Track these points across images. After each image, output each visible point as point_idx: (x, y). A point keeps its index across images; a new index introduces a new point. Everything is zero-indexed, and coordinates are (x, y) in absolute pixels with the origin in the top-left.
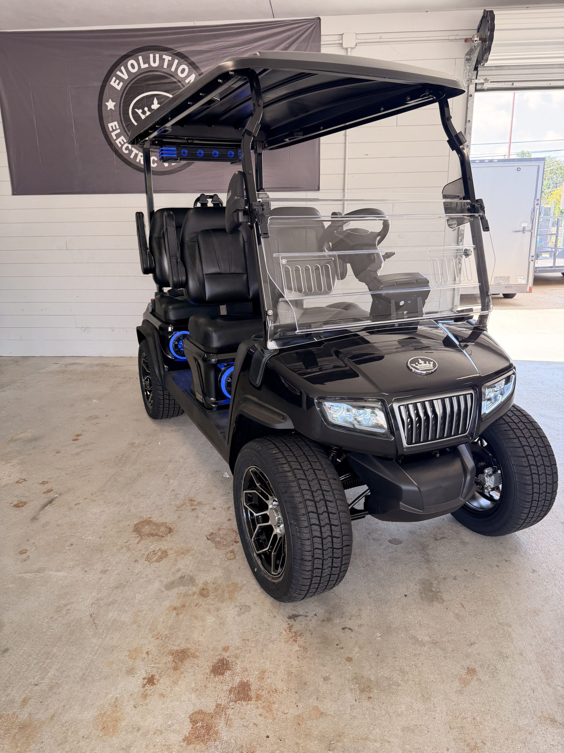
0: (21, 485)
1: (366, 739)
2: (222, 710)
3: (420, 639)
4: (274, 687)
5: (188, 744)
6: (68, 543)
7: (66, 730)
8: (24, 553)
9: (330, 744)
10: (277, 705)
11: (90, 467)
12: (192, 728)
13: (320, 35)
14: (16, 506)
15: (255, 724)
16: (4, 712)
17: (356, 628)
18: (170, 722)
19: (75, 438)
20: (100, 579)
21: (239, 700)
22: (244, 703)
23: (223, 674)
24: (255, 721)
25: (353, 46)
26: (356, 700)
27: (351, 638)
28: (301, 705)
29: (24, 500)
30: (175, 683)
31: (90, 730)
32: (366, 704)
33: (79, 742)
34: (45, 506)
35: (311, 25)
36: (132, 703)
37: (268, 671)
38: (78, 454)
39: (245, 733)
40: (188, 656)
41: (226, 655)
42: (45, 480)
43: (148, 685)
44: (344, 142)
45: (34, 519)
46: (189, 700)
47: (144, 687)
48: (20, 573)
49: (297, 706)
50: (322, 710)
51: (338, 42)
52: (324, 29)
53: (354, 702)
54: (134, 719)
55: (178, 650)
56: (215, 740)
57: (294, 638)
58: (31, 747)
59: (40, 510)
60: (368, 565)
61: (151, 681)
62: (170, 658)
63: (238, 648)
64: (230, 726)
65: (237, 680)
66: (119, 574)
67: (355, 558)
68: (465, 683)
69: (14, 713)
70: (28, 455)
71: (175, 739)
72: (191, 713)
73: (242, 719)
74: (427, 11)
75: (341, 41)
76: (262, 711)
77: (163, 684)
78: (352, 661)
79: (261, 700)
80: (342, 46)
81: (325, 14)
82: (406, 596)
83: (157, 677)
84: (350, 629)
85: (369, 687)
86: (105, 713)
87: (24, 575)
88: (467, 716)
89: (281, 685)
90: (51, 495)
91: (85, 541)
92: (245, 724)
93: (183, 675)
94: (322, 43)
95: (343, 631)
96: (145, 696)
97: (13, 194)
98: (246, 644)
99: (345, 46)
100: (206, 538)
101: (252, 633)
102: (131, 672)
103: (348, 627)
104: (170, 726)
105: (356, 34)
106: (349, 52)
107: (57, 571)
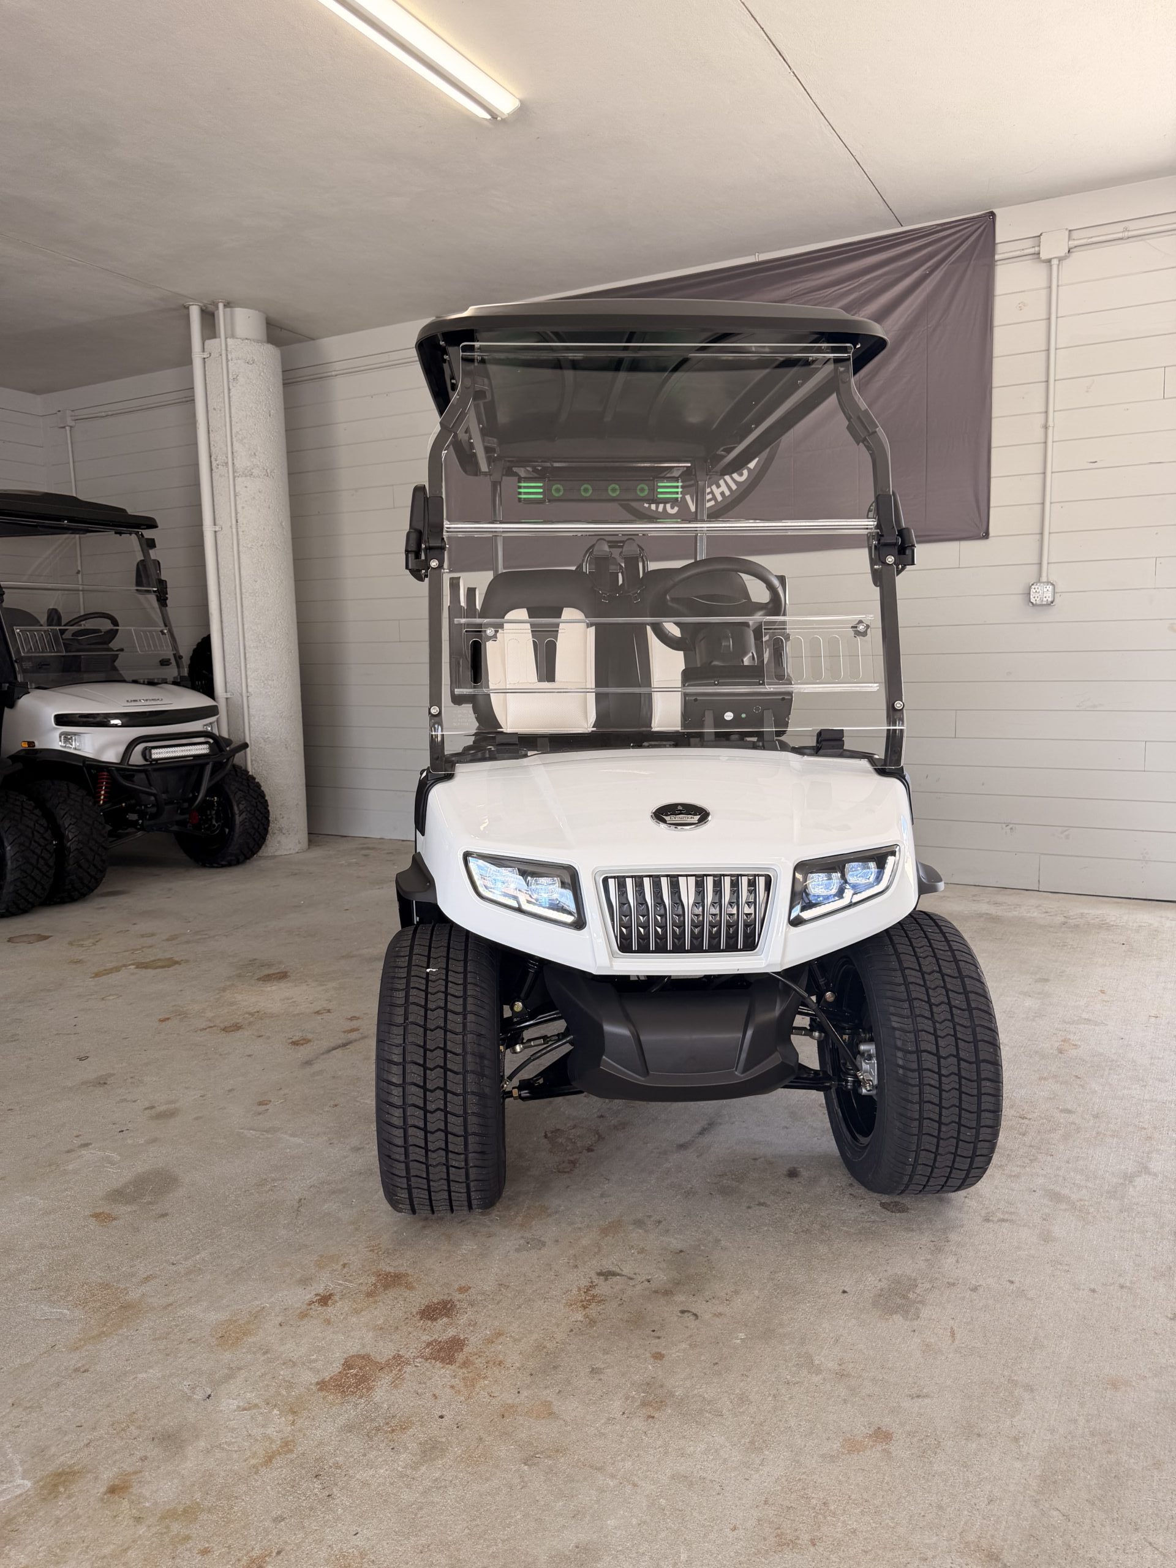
0: (319, 1017)
1: (598, 1469)
2: (399, 1364)
3: (817, 1362)
4: (501, 1357)
5: (321, 1390)
6: (332, 1103)
7: (175, 1325)
8: (263, 1105)
9: (532, 1457)
10: (486, 1382)
12: (340, 1373)
13: (994, 244)
14: (295, 1043)
15: (434, 1395)
16: (115, 1284)
17: (707, 1317)
18: (314, 1357)
20: (345, 1157)
21: (434, 1359)
22: (438, 1364)
23: (436, 1319)
24: (437, 1392)
25: (1062, 254)
26: (624, 1413)
27: (687, 1327)
28: (525, 1393)
29: (310, 1036)
30: (357, 1312)
31: (203, 1334)
32: (638, 1423)
33: (181, 1343)
35: (980, 224)
36: (280, 1319)
37: (508, 1335)
39: (412, 1401)
40: (399, 1284)
41: (458, 1296)
42: (357, 1015)
43: (317, 1304)
44: (1043, 440)
45: (308, 1063)
46: (362, 1338)
47: (310, 1305)
48: (242, 1129)
49: (519, 1392)
50: (555, 1409)
51: (1032, 251)
52: (1003, 232)
53: (618, 1415)
54: (270, 1338)
55: (390, 1273)
56: (361, 1397)
57: (585, 1303)
58: (120, 1332)
59: (323, 1054)
60: (808, 1231)
61: (325, 1300)
62: (373, 1279)
63: (483, 1294)
64: (396, 1387)
65: (451, 1332)
67: (790, 1216)
68: (853, 1446)
69: (125, 1289)
70: (356, 978)
71: (308, 1378)
72: (351, 1354)
73: (420, 1383)
75: (1037, 249)
76: (458, 1382)
77: (339, 1308)
78: (661, 1360)
79: (467, 1368)
80: (1039, 258)
81: (1004, 204)
82: (844, 1292)
83: (337, 1298)
84: (695, 1315)
85: (662, 1402)
86: (235, 1321)
87: (246, 1132)
88: (813, 1495)
89: (513, 1359)
90: (354, 1036)
91: (358, 1104)
92: (419, 1391)
93: (374, 1306)
94: (997, 257)
95: (679, 1314)
96: (303, 1315)
98: (500, 1290)
99: (1043, 256)
100: (543, 1134)
101: (522, 1279)
102: (305, 1282)
103: (693, 1310)
104: (311, 1362)
105: (1070, 231)
106: (1055, 268)
107: (293, 1135)
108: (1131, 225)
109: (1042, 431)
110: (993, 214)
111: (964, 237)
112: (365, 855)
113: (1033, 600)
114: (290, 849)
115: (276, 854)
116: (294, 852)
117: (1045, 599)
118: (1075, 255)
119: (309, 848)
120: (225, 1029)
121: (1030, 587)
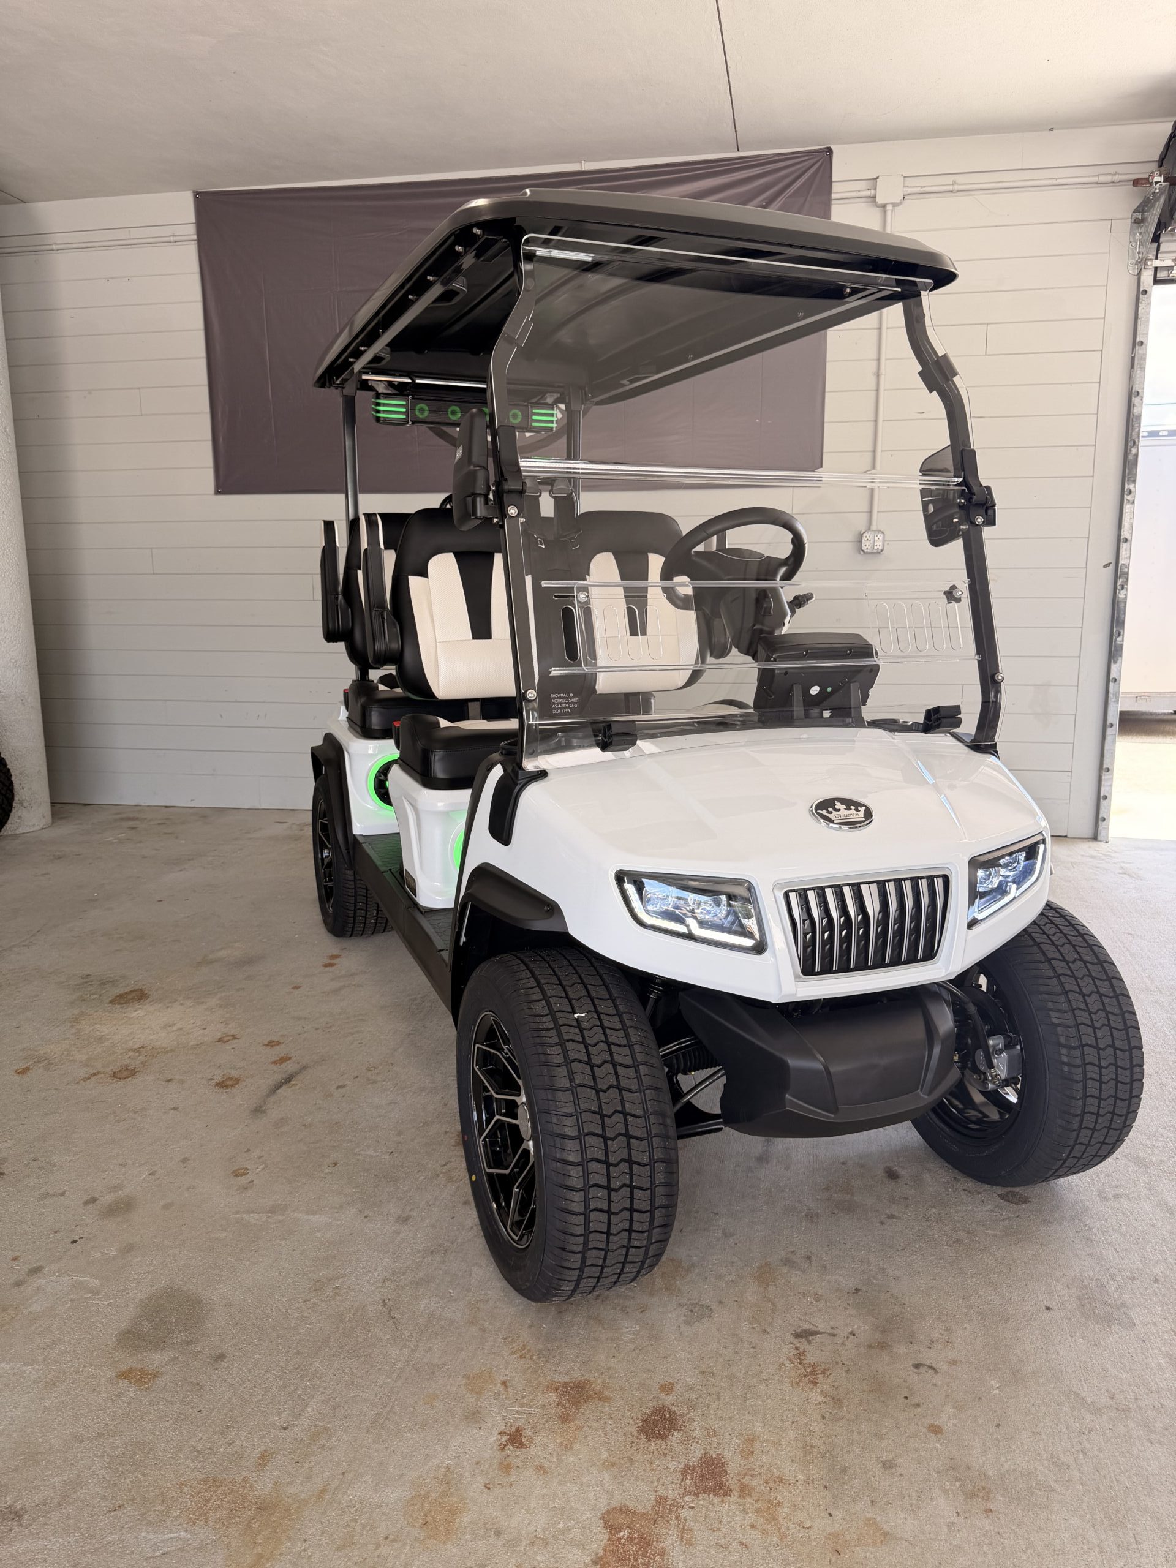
0: (228, 1047)
2: (670, 1510)
3: (1089, 1400)
4: (776, 1473)
6: (328, 1160)
7: (351, 1521)
8: (242, 1175)
10: (785, 1510)
11: (360, 1018)
12: (609, 1540)
13: (831, 182)
14: (221, 1085)
15: (742, 1544)
16: (224, 1475)
17: (944, 1367)
18: (561, 1525)
19: (328, 961)
20: (397, 1233)
21: (705, 1492)
22: (716, 1500)
23: (665, 1437)
24: (741, 1538)
25: (897, 200)
26: (958, 1514)
27: (935, 1385)
28: (838, 1515)
29: (234, 1074)
30: (567, 1447)
31: (399, 1526)
32: (982, 1523)
33: (378, 1546)
34: (279, 1086)
35: (812, 161)
36: (480, 1479)
37: (761, 1439)
38: (336, 991)
39: (723, 1559)
40: (590, 1397)
41: (668, 1400)
42: (275, 1039)
43: (509, 1446)
44: (875, 388)
45: (260, 1110)
46: (600, 1484)
47: (503, 1450)
48: (237, 1213)
49: (830, 1515)
50: (886, 1528)
51: (868, 193)
52: (839, 171)
53: (954, 1518)
54: (486, 1511)
55: (566, 1383)
57: (810, 1378)
58: (283, 1548)
59: (268, 1096)
60: (959, 1241)
61: (515, 1438)
62: (553, 1397)
63: (692, 1389)
64: (689, 1543)
65: (696, 1451)
66: (433, 1226)
67: (928, 1226)
69: (245, 1480)
70: (238, 990)
71: (577, 1556)
72: (604, 1510)
73: (714, 1531)
74: (1052, 129)
75: (873, 192)
76: (754, 1518)
77: (541, 1447)
78: (942, 1434)
79: (750, 1495)
80: (875, 201)
81: (842, 141)
82: (1048, 1308)
83: (527, 1432)
84: (931, 1367)
85: (984, 1488)
86: (427, 1495)
87: (244, 1216)
89: (789, 1471)
90: (290, 1067)
91: (361, 1158)
92: (722, 1542)
93: (581, 1434)
94: (833, 196)
95: (916, 1371)
96: (506, 1468)
97: (217, 493)
98: (708, 1381)
99: (880, 200)
101: (720, 1360)
102: (473, 1417)
103: (928, 1362)
104: (563, 1532)
105: (905, 177)
106: (889, 213)
107: (310, 1212)
108: (960, 179)
109: (873, 379)
110: (830, 150)
111: (801, 171)
112: (133, 828)
113: (864, 548)
114: (34, 825)
115: (17, 832)
116: (37, 828)
117: (876, 548)
118: (906, 202)
119: (53, 822)
120: (114, 1075)
121: (861, 536)
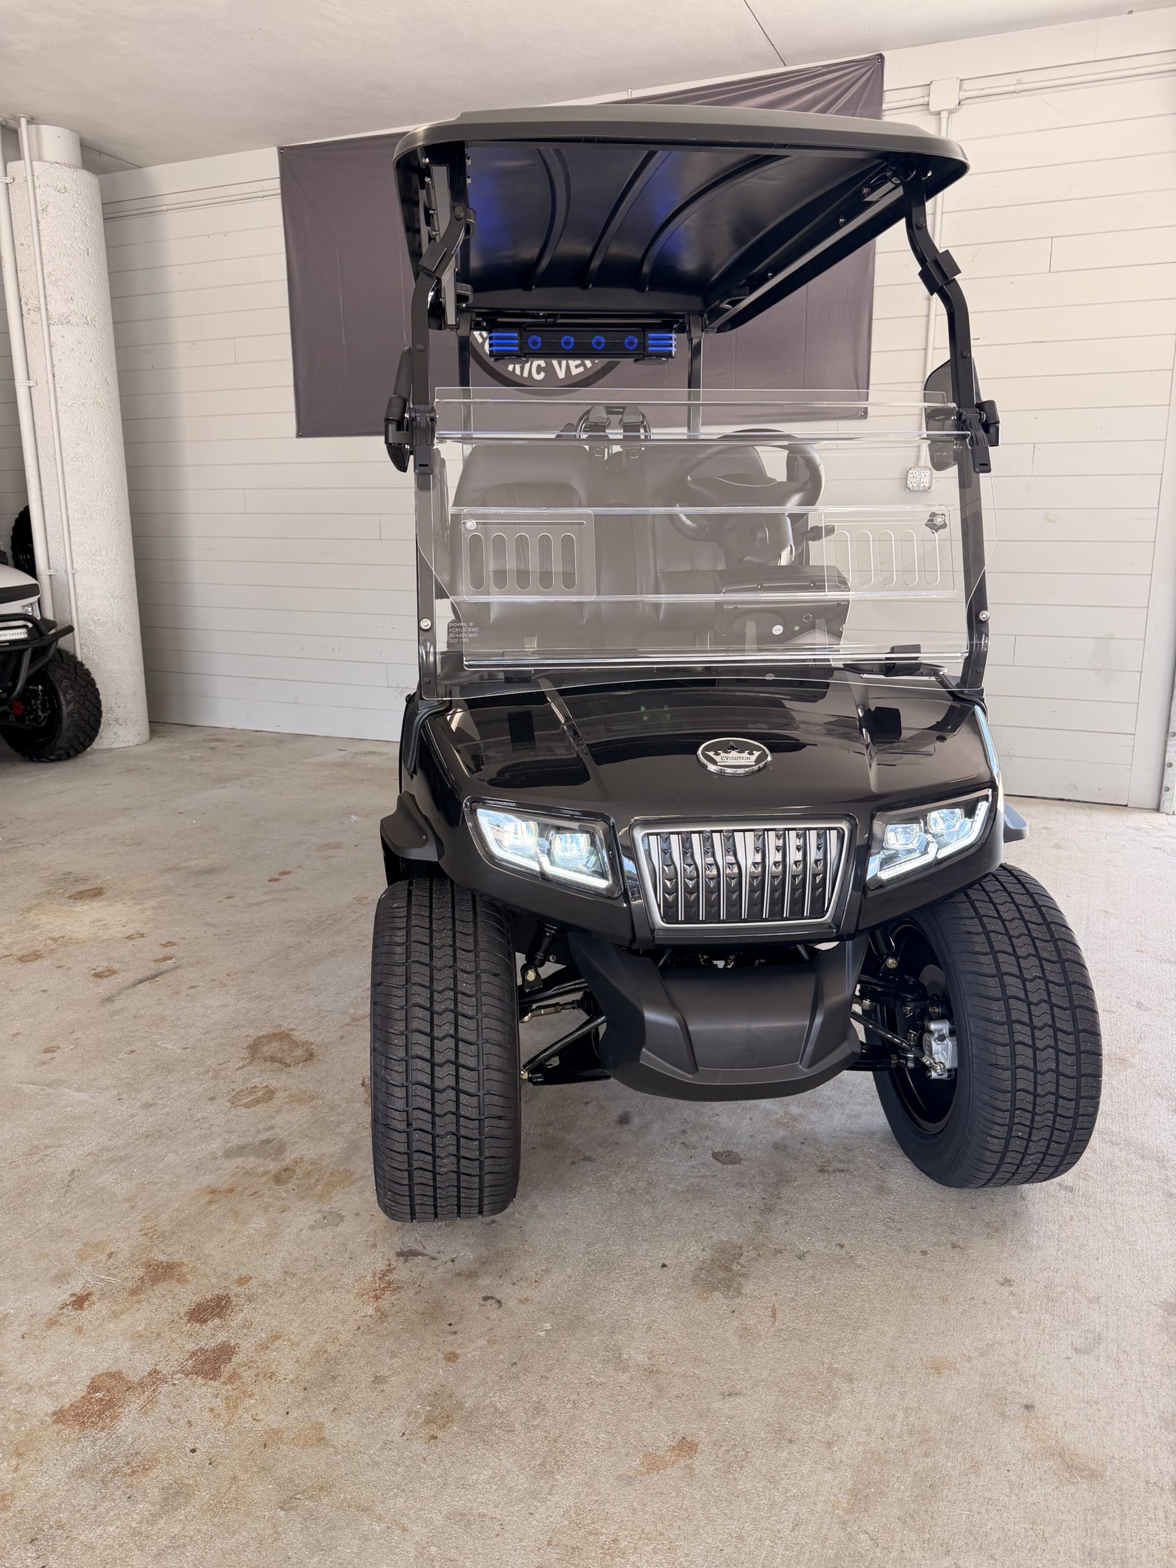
0: (130, 943)
1: (365, 1510)
2: (154, 1383)
3: (625, 1356)
4: (272, 1369)
5: (56, 1422)
6: (129, 1048)
8: (50, 1052)
9: (291, 1498)
10: (252, 1401)
11: (261, 928)
12: (83, 1397)
13: (881, 91)
14: (98, 975)
15: (189, 1422)
17: (512, 1303)
18: (56, 1378)
19: (277, 876)
20: (133, 1116)
21: (196, 1374)
22: (200, 1380)
23: (205, 1321)
24: (193, 1417)
25: (953, 107)
26: (404, 1434)
27: (488, 1318)
28: (295, 1413)
29: (116, 966)
30: (115, 1315)
32: (418, 1447)
34: (141, 982)
35: (862, 71)
36: (24, 1329)
37: (286, 1338)
38: (258, 904)
39: (162, 1432)
40: (171, 1277)
41: (236, 1289)
42: (173, 940)
43: (70, 1307)
44: (925, 313)
45: (110, 999)
46: (116, 1350)
47: (62, 1308)
48: (20, 1083)
49: (288, 1413)
50: (326, 1433)
51: (921, 101)
52: (890, 80)
53: (397, 1438)
55: (162, 1262)
56: (103, 1429)
57: (378, 1292)
59: (128, 988)
60: (632, 1191)
61: (80, 1301)
62: (140, 1272)
63: (265, 1285)
64: (145, 1413)
65: (221, 1337)
66: (168, 1114)
67: (615, 1173)
68: (653, 1464)
70: (179, 895)
71: (46, 1405)
72: (100, 1372)
73: (175, 1407)
74: (1131, 12)
75: (926, 99)
76: (220, 1403)
77: (97, 1309)
78: (454, 1361)
79: (233, 1383)
80: (928, 109)
81: (894, 46)
82: (664, 1266)
83: (94, 1298)
84: (499, 1302)
85: (448, 1417)
87: (24, 1086)
88: (604, 1531)
89: (287, 1369)
90: (165, 966)
91: (157, 1049)
92: (173, 1417)
93: (137, 1306)
94: (884, 107)
95: (482, 1302)
96: (52, 1323)
97: (299, 436)
98: (285, 1280)
99: (933, 108)
100: (361, 1082)
101: (312, 1264)
102: (60, 1278)
103: (498, 1297)
104: (50, 1384)
105: (961, 80)
106: (944, 121)
107: (79, 1089)
108: (1025, 77)
109: (925, 303)
110: (881, 57)
111: (851, 82)
112: (212, 748)
113: (910, 485)
114: (129, 741)
115: (113, 747)
116: (132, 744)
117: (922, 485)
118: (964, 109)
119: (151, 739)
120: (22, 959)
121: (908, 472)
